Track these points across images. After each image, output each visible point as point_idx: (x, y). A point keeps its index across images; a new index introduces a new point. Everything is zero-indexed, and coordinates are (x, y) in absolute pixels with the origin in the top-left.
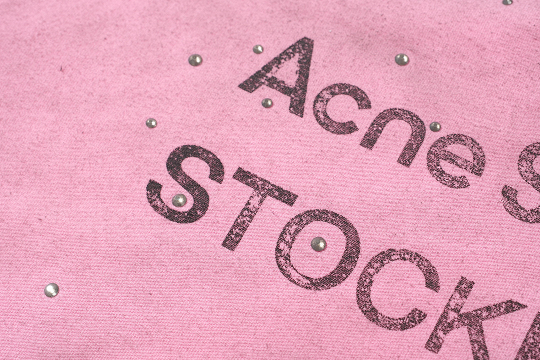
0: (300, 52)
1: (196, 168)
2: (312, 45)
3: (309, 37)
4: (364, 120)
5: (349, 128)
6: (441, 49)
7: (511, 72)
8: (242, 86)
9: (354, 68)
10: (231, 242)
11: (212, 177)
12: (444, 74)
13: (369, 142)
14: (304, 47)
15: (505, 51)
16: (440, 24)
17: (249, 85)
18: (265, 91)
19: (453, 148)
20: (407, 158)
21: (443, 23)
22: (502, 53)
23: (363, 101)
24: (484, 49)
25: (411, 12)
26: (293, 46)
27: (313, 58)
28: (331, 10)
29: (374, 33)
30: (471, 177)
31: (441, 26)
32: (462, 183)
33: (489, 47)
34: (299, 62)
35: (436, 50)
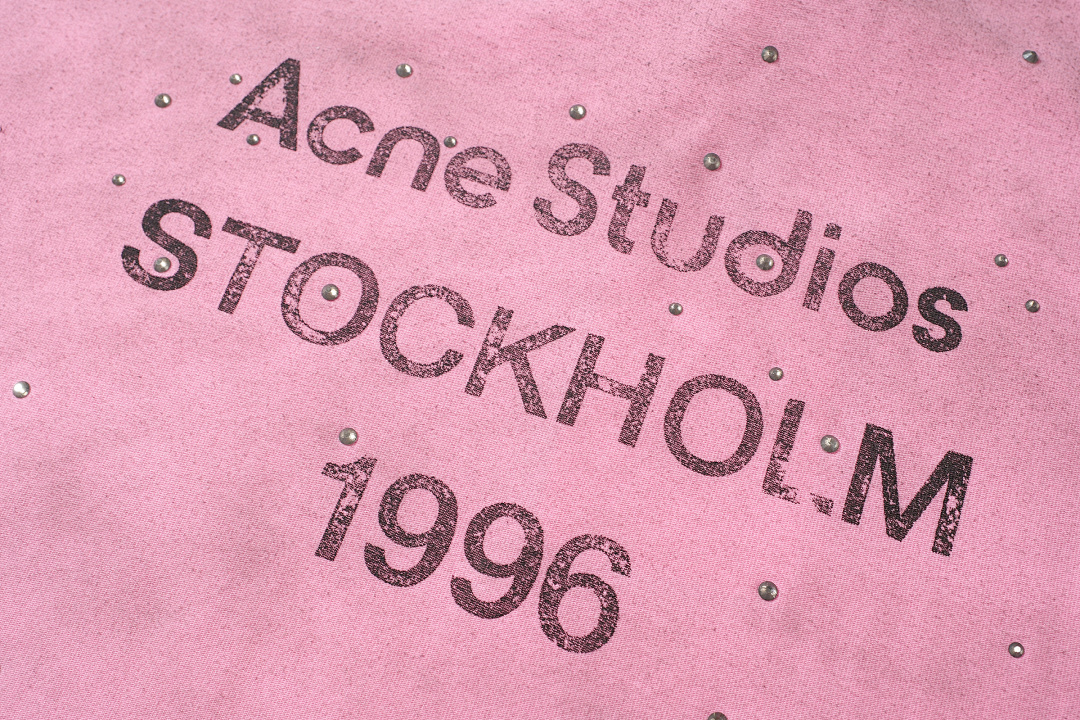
0: (285, 76)
1: (177, 226)
2: (299, 67)
3: (294, 58)
4: (367, 145)
5: (352, 156)
6: (447, 53)
7: (530, 69)
8: (220, 124)
9: (350, 87)
10: (228, 304)
11: (198, 233)
12: (454, 81)
13: (376, 168)
14: (289, 70)
15: (520, 46)
16: (443, 24)
17: (230, 121)
18: (249, 127)
19: (474, 163)
20: (421, 181)
21: (446, 22)
22: (517, 49)
23: (364, 122)
24: (497, 47)
25: (409, 15)
26: (276, 70)
27: (300, 81)
28: (317, 24)
29: (369, 44)
30: (497, 194)
31: (444, 27)
32: (488, 201)
33: (502, 44)
34: (285, 88)
35: (442, 55)
